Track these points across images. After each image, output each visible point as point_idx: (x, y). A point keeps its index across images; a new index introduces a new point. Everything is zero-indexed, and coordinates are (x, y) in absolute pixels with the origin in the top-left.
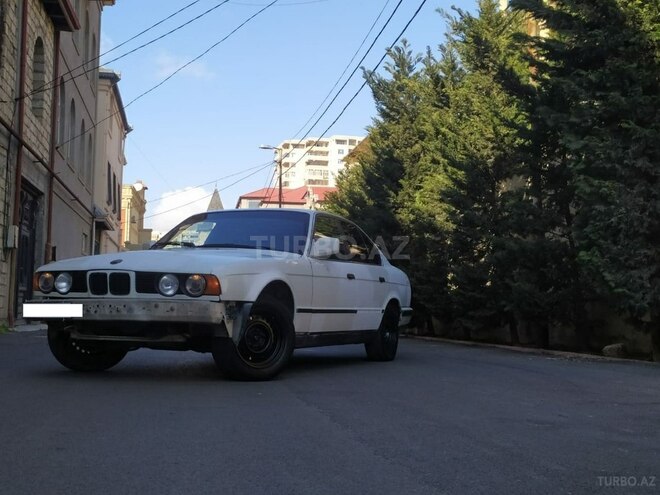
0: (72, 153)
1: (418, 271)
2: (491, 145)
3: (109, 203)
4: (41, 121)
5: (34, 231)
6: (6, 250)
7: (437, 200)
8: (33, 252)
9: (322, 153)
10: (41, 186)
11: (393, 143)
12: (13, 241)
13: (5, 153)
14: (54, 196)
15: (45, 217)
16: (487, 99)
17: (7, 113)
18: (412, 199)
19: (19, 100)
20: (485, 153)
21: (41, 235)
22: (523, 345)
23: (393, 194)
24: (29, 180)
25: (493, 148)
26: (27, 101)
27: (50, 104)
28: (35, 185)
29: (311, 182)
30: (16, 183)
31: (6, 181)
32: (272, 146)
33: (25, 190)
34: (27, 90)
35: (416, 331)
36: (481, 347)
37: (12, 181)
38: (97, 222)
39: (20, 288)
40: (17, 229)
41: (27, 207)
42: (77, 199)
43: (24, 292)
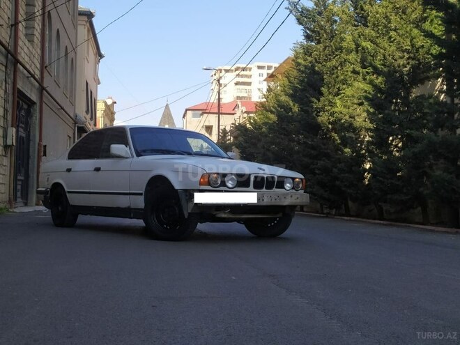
0: (58, 72)
1: (340, 163)
2: (407, 56)
3: (87, 112)
4: (32, 45)
5: (29, 132)
6: (6, 147)
7: (356, 104)
8: (29, 150)
9: (246, 76)
10: (34, 97)
11: (316, 59)
12: (12, 140)
13: (4, 69)
14: (44, 105)
15: (37, 122)
16: (404, 16)
17: (5, 36)
18: (332, 104)
19: (15, 25)
20: (401, 62)
21: (34, 135)
22: (432, 224)
23: (316, 101)
24: (24, 91)
25: (408, 58)
26: (21, 27)
27: (39, 31)
28: (29, 95)
29: (238, 98)
30: (13, 94)
31: (5, 92)
32: (212, 67)
33: (20, 99)
34: (20, 18)
35: (334, 211)
36: (394, 226)
37: (10, 91)
38: (78, 127)
39: (19, 178)
40: (14, 130)
41: (23, 113)
42: (62, 108)
43: (22, 181)
